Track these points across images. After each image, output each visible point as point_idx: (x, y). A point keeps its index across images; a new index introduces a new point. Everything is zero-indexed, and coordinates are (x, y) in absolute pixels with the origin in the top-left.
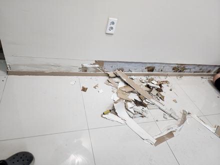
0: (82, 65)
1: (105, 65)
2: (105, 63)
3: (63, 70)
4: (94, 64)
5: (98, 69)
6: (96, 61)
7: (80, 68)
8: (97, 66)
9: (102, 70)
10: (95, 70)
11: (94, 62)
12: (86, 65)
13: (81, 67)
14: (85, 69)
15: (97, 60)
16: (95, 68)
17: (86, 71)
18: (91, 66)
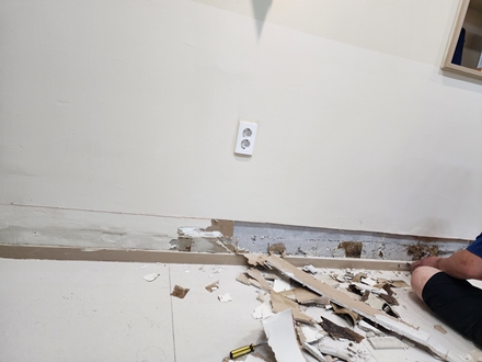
0: (179, 232)
1: (238, 234)
2: (235, 228)
3: (130, 245)
4: (209, 229)
5: (220, 243)
6: (214, 222)
7: (173, 241)
8: (217, 234)
9: (230, 246)
10: (211, 245)
11: (210, 224)
12: (189, 232)
13: (176, 237)
14: (186, 244)
15: (216, 217)
16: (211, 240)
17: (189, 249)
18: (203, 234)
